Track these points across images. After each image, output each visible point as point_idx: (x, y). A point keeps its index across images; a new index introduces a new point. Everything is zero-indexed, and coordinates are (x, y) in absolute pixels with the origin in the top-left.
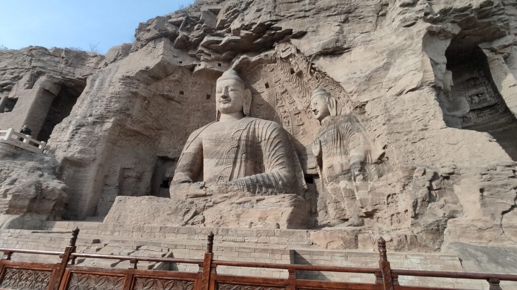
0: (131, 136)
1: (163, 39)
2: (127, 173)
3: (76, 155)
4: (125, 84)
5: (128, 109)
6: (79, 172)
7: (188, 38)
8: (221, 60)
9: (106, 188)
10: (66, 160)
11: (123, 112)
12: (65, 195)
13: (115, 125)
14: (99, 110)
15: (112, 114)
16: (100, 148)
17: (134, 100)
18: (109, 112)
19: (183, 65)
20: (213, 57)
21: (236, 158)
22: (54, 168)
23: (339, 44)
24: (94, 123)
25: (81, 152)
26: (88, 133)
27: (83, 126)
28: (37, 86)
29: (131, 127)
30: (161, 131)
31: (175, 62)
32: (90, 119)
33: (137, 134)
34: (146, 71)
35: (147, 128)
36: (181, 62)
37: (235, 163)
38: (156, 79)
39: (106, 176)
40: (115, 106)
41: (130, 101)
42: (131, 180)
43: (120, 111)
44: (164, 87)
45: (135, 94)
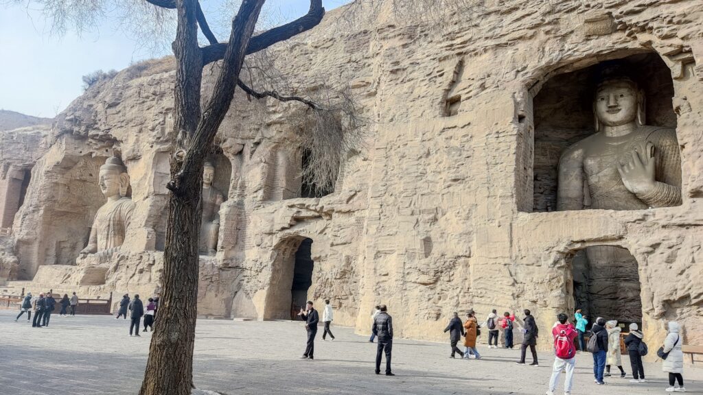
0: (62, 216)
1: (65, 135)
2: (62, 245)
3: (25, 237)
4: (48, 177)
5: (53, 197)
6: (29, 248)
7: (80, 133)
8: (107, 147)
9: (48, 258)
10: (19, 241)
11: (51, 199)
12: (16, 265)
13: (46, 211)
14: (35, 201)
15: (42, 203)
16: (38, 230)
17: (57, 188)
18: (40, 202)
19: (82, 154)
20: (99, 145)
21: (108, 235)
22: (12, 248)
23: (135, 153)
24: (34, 211)
25: (27, 234)
26: (31, 220)
27: (27, 214)
28: (8, 177)
29: (59, 209)
30: (87, 207)
31: (77, 152)
32: (31, 208)
33: (65, 213)
34: (58, 165)
35: (73, 207)
36: (81, 152)
37: (107, 238)
38: (68, 168)
39: (47, 249)
40: (44, 197)
41: (54, 190)
42: (67, 250)
43: (48, 199)
44: (76, 173)
45: (57, 184)
